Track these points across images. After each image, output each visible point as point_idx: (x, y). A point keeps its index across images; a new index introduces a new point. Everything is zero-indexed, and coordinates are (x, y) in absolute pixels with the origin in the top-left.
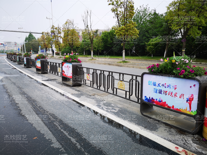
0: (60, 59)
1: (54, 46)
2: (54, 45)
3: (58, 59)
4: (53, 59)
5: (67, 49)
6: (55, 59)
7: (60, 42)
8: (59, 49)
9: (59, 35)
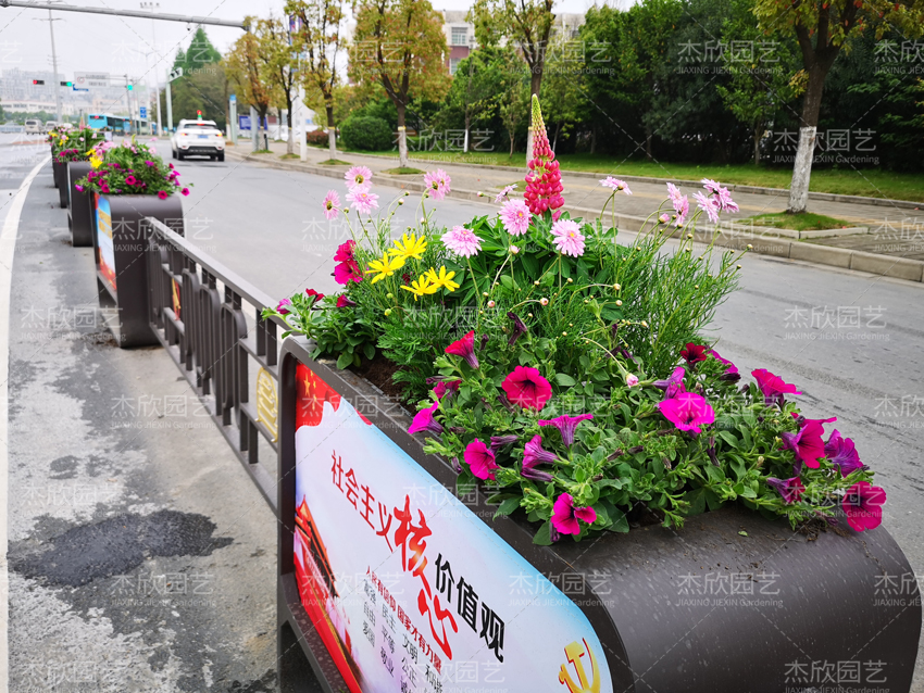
0: (327, 174)
1: (302, 93)
2: (300, 87)
3: (317, 172)
4: (292, 168)
5: (372, 114)
6: (303, 170)
7: (334, 70)
8: (329, 110)
9: (330, 30)
